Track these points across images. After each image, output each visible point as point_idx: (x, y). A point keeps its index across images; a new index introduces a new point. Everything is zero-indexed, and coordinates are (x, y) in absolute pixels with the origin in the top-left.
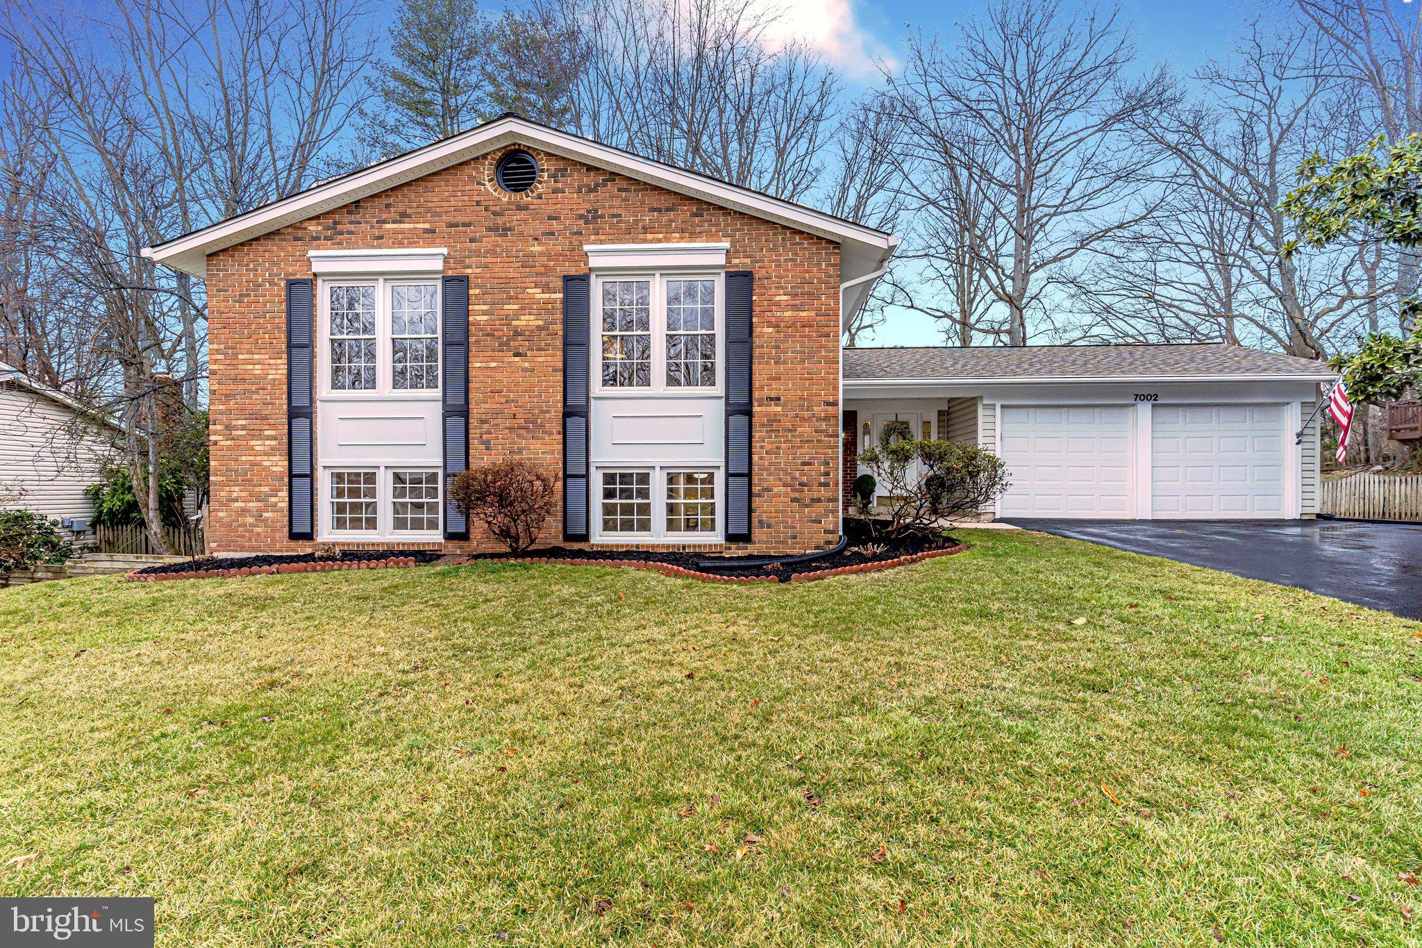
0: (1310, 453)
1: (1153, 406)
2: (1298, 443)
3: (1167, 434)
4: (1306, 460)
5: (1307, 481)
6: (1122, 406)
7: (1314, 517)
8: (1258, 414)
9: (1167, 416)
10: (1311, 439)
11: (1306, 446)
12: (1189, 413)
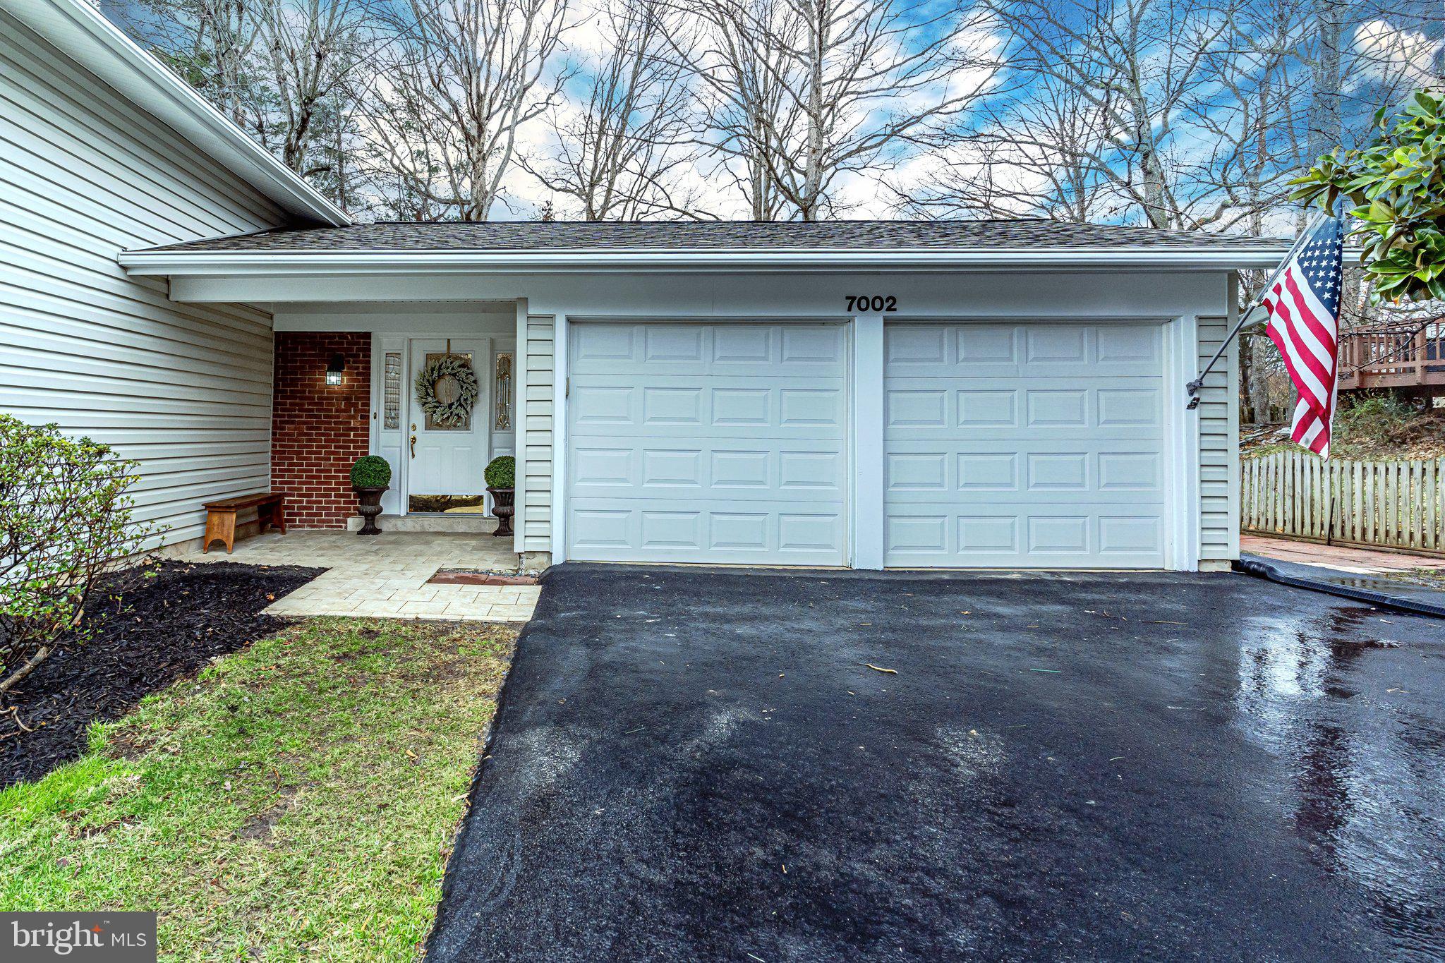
0: (1218, 427)
1: (887, 322)
2: (1192, 406)
3: (917, 385)
4: (1210, 442)
5: (1211, 489)
6: (823, 322)
7: (1227, 568)
8: (1107, 343)
9: (914, 342)
10: (1219, 396)
11: (1208, 411)
12: (965, 341)
